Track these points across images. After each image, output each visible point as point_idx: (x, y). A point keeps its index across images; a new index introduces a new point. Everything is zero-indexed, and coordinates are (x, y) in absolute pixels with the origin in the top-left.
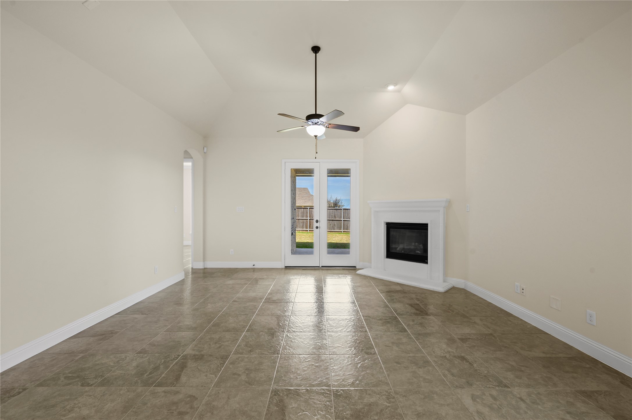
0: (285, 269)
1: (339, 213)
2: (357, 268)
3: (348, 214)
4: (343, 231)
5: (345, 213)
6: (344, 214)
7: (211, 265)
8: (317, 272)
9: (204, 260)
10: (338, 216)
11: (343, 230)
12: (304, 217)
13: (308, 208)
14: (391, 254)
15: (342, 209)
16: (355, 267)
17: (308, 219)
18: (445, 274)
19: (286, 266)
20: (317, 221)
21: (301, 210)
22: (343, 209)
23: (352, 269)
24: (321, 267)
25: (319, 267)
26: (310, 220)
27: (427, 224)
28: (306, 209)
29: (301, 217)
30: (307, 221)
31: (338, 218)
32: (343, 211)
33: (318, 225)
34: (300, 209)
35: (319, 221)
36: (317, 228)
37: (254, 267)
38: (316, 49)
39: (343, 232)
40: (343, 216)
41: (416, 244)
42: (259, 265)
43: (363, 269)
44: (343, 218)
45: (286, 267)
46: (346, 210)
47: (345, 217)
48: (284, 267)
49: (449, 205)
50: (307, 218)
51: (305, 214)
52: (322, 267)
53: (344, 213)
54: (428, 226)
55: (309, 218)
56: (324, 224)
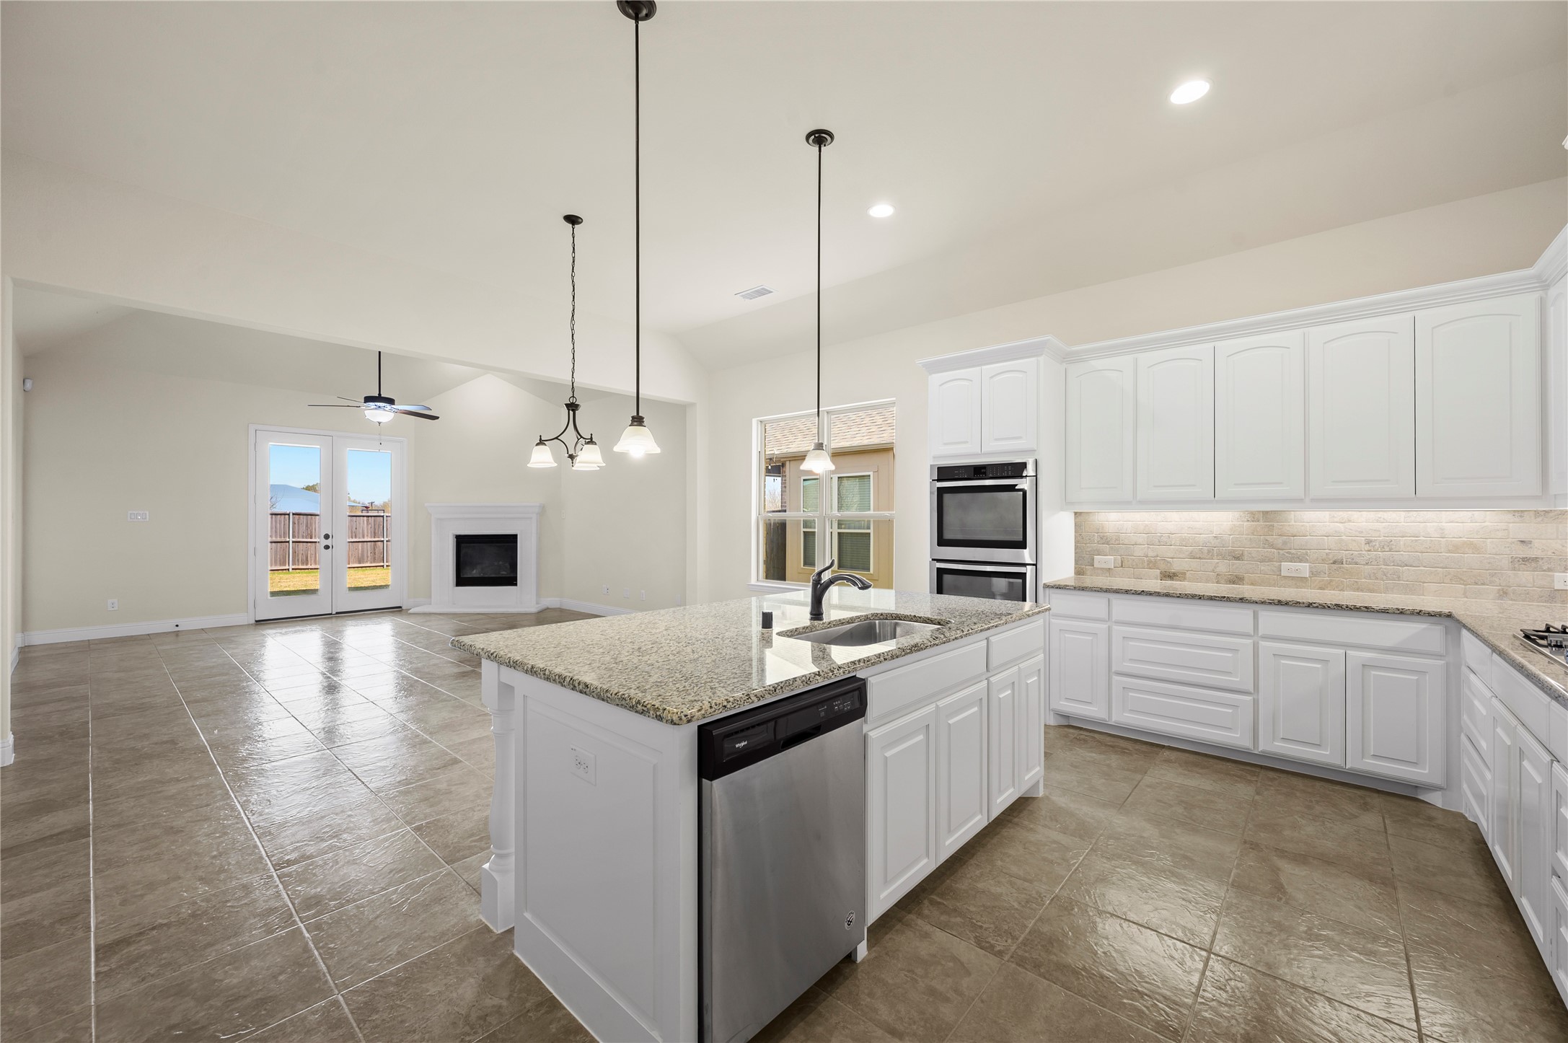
0: (256, 625)
1: (280, 524)
2: (403, 608)
3: (307, 526)
4: (291, 567)
5: (298, 522)
6: (296, 525)
8: (328, 624)
9: (25, 628)
10: (276, 532)
11: (293, 565)
14: (461, 581)
15: (289, 514)
16: (400, 607)
18: (538, 595)
19: (257, 619)
20: (327, 537)
22: (293, 514)
23: (397, 610)
24: (334, 614)
25: (331, 614)
27: (516, 536)
31: (276, 537)
32: (293, 518)
33: (328, 542)
35: (331, 537)
36: (327, 547)
37: (177, 629)
39: (293, 569)
40: (293, 532)
41: (501, 563)
42: (188, 624)
44: (294, 537)
45: (256, 621)
46: (302, 516)
47: (298, 533)
48: (254, 622)
49: (542, 511)
52: (337, 613)
53: (294, 523)
54: (517, 538)
56: (341, 540)
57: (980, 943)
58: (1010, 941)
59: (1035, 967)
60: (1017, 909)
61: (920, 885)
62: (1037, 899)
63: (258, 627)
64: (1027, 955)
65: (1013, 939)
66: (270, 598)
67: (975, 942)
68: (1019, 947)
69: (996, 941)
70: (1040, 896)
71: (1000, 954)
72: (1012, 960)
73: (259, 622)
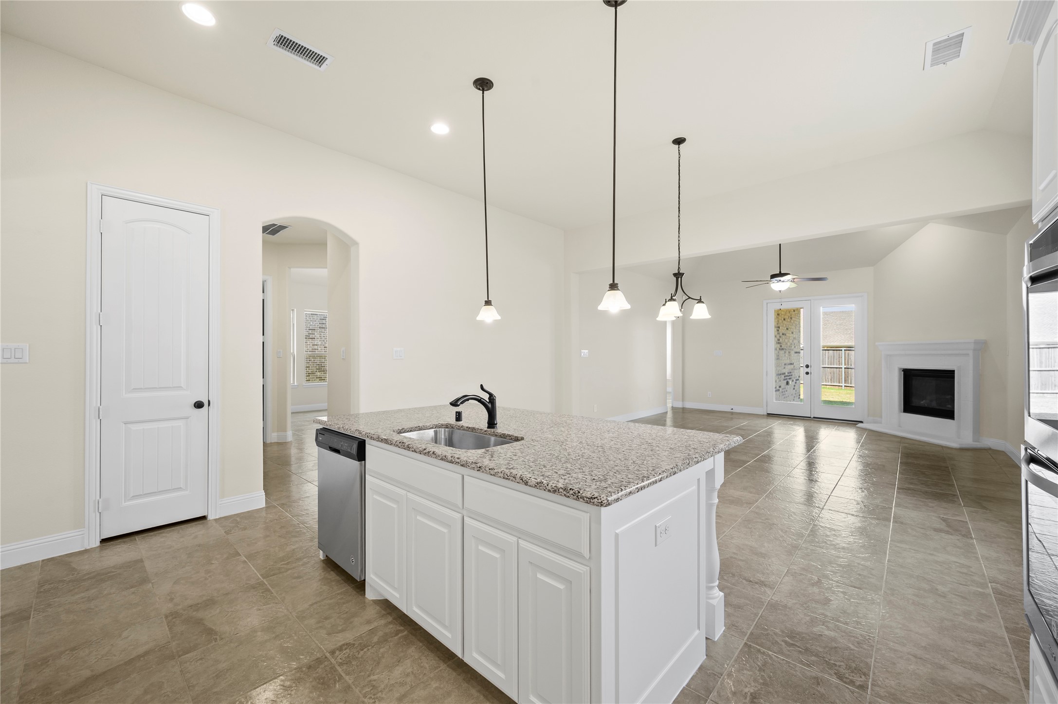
8: (808, 423)
9: (683, 400)
12: (834, 365)
13: (842, 350)
14: (907, 408)
16: (861, 422)
17: (843, 368)
20: (807, 366)
21: (828, 353)
25: (810, 417)
26: (846, 369)
27: (953, 371)
28: (839, 351)
29: (828, 365)
30: (840, 371)
33: (808, 370)
34: (827, 351)
36: (807, 373)
37: (732, 411)
42: (739, 409)
45: (768, 414)
48: (766, 414)
50: (841, 366)
51: (836, 359)
52: (814, 418)
54: (954, 374)
55: (843, 366)
57: (348, 645)
58: (340, 661)
59: (310, 666)
60: (369, 676)
61: (421, 628)
62: (374, 695)
63: (768, 417)
64: (323, 666)
65: (341, 663)
66: (775, 401)
67: (350, 643)
68: (331, 663)
69: (344, 654)
70: (377, 698)
71: (333, 653)
72: (324, 657)
73: (769, 415)
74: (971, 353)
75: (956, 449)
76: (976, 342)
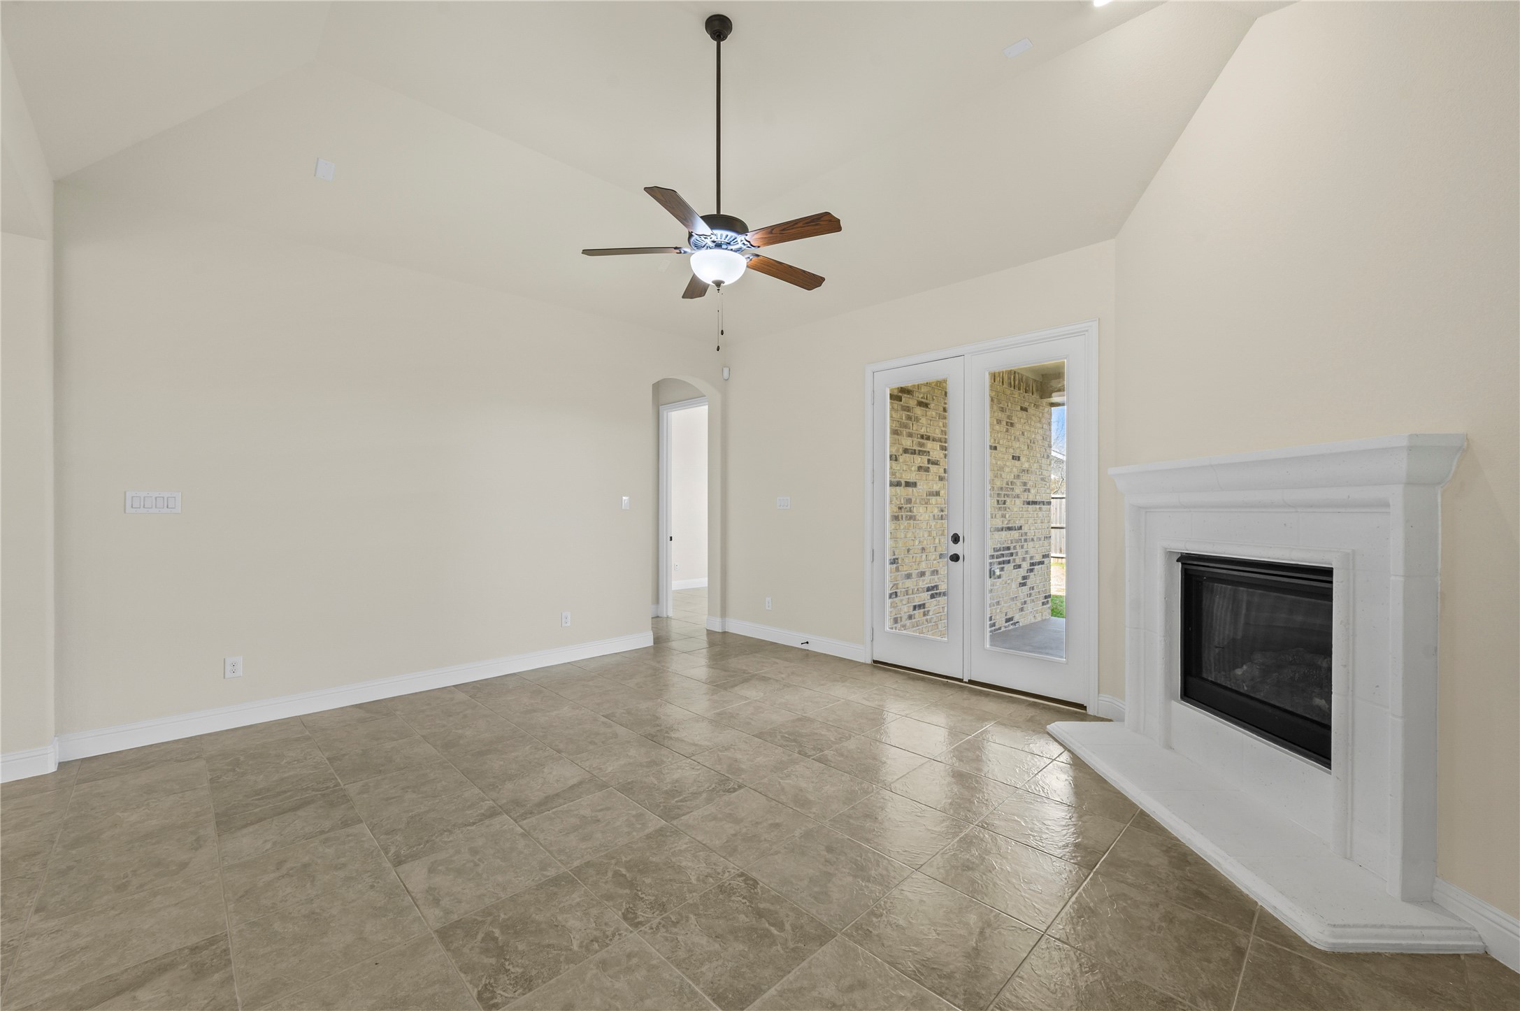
2: (1090, 711)
7: (738, 626)
9: (724, 613)
16: (1083, 707)
19: (874, 659)
20: (955, 538)
24: (966, 682)
25: (961, 680)
27: (1331, 574)
33: (957, 549)
35: (961, 539)
36: (955, 558)
37: (805, 647)
38: (719, 27)
42: (816, 644)
43: (1110, 720)
45: (875, 662)
48: (869, 661)
52: (971, 682)
56: (974, 547)
66: (888, 630)
73: (877, 664)
74: (1395, 495)
75: (1324, 953)
76: (1416, 447)
